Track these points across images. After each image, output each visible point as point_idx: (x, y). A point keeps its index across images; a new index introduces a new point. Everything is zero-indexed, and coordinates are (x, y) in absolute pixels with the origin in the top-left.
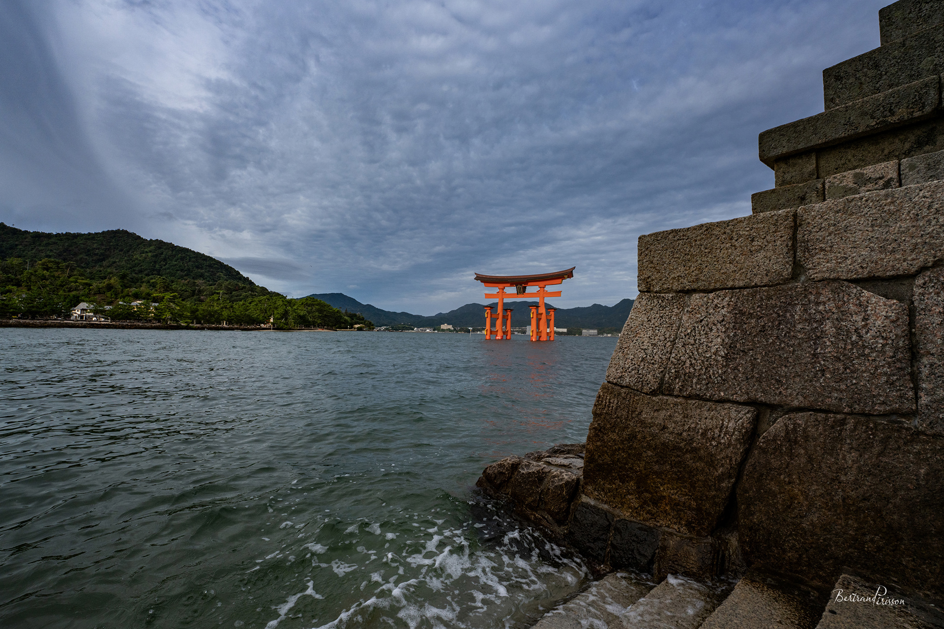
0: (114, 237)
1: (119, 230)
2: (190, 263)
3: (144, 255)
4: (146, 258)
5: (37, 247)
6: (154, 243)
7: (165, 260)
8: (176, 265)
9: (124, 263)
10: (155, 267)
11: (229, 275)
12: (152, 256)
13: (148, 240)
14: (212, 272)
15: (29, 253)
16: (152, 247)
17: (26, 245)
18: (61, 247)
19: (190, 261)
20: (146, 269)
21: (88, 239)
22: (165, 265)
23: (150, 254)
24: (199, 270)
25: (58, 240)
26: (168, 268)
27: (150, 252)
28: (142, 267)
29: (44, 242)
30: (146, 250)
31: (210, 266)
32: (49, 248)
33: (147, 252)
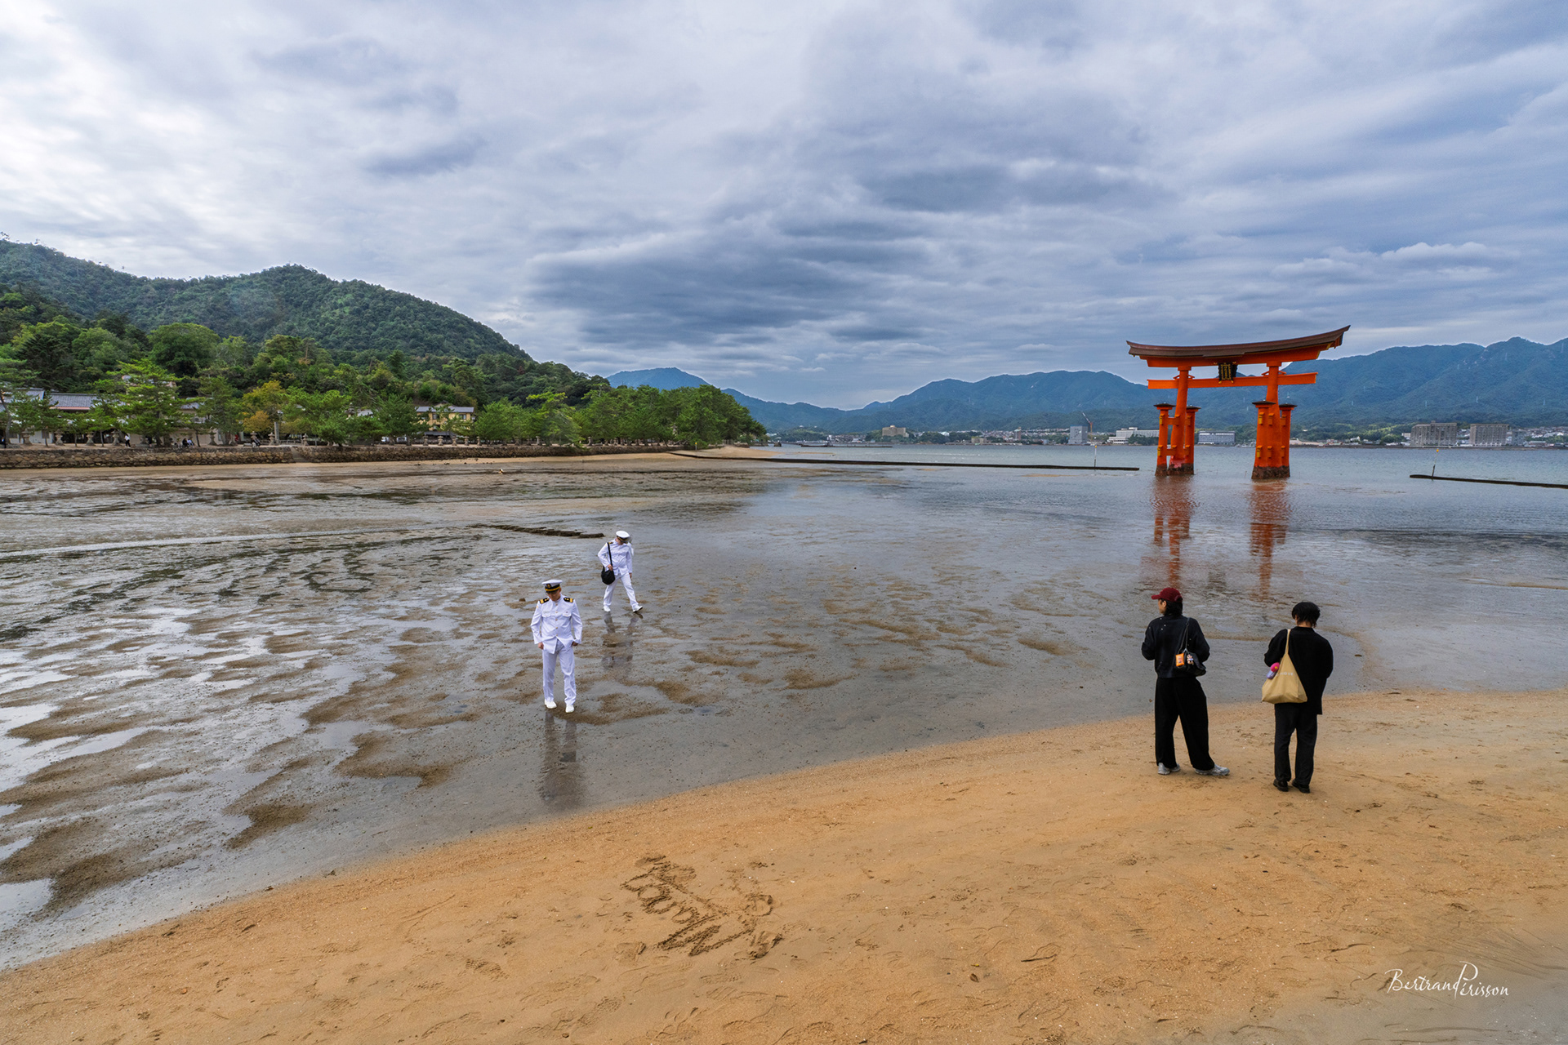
0: (284, 279)
1: (288, 265)
2: (417, 323)
3: (337, 311)
4: (341, 317)
5: (166, 307)
6: (352, 288)
7: (374, 319)
8: (393, 327)
9: (306, 329)
10: (359, 332)
11: (485, 343)
12: (350, 313)
13: (340, 281)
14: (456, 337)
15: (157, 318)
16: (349, 296)
17: (150, 305)
18: (203, 305)
19: (416, 318)
20: (346, 339)
21: (243, 286)
22: (375, 329)
23: (347, 310)
24: (435, 335)
25: (196, 291)
26: (382, 335)
27: (347, 304)
28: (340, 335)
29: (176, 297)
30: (339, 301)
31: (451, 326)
32: (185, 306)
33: (341, 306)
